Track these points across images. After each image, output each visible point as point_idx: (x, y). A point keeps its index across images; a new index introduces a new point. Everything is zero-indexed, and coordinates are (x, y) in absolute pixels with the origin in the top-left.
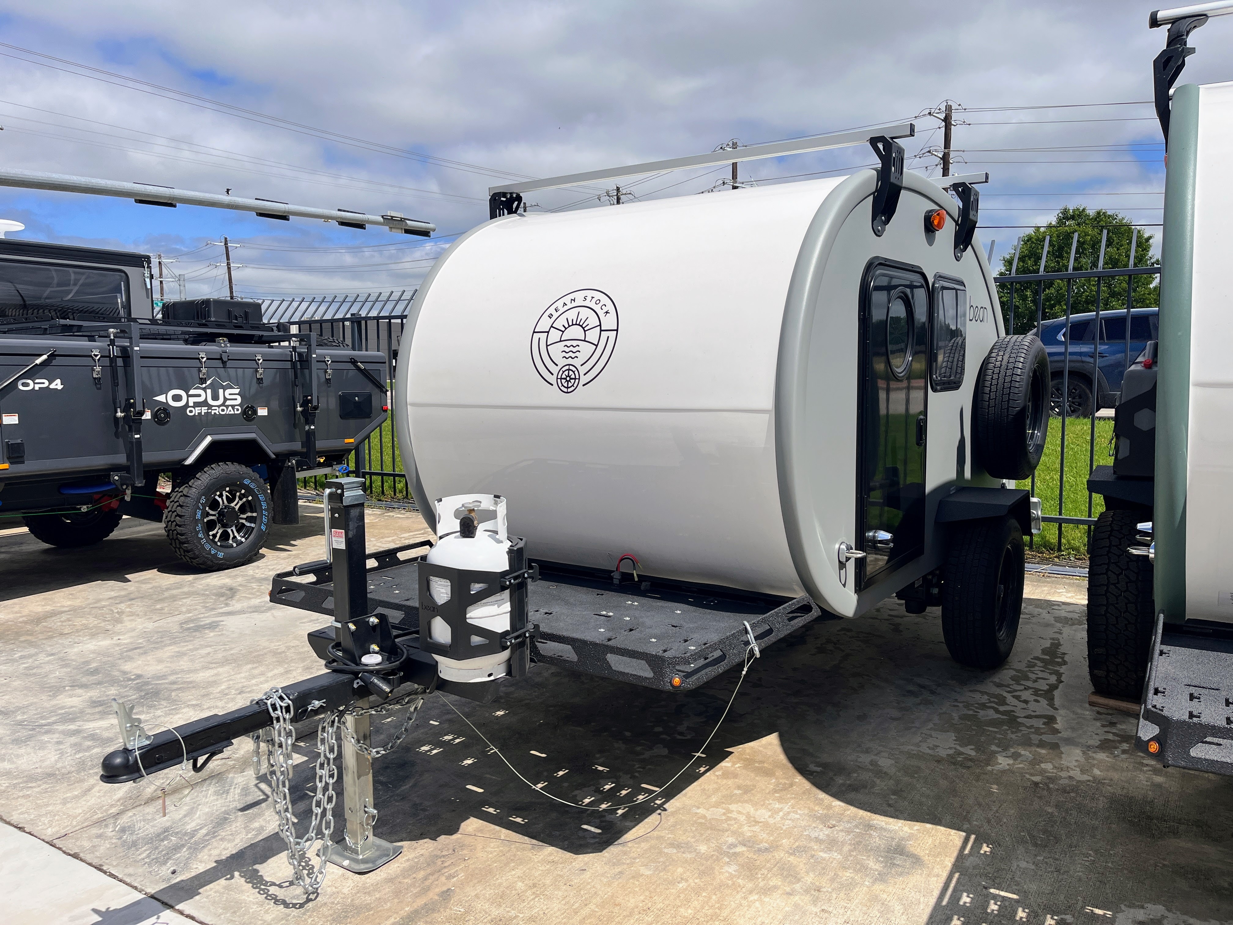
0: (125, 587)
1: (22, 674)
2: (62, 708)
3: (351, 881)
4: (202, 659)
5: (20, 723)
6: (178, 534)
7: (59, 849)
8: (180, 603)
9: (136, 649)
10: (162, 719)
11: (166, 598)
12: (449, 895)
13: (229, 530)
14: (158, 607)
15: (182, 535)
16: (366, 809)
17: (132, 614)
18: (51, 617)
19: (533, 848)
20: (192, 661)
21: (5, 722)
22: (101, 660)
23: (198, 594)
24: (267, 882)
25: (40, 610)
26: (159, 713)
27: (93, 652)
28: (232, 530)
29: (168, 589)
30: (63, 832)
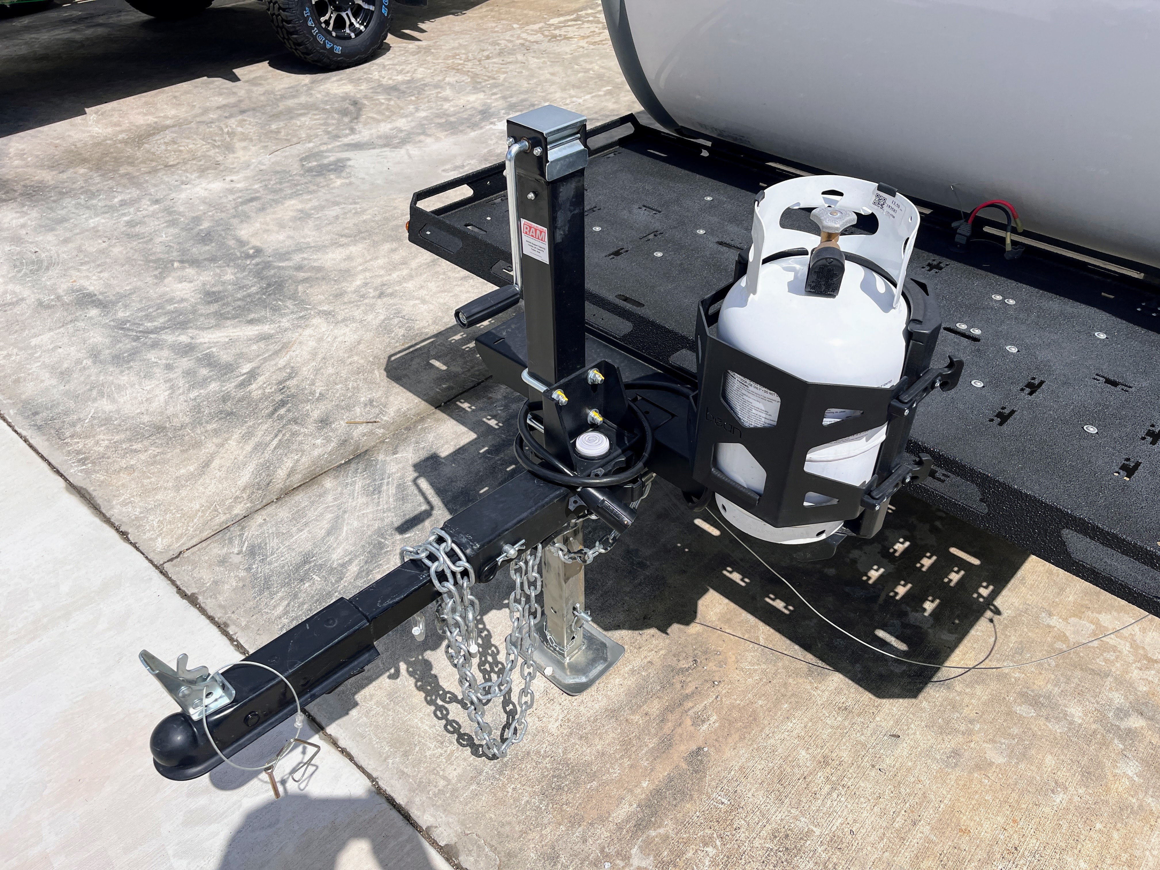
0: (235, 90)
1: (122, 233)
2: (171, 301)
3: (558, 707)
4: (330, 227)
5: (121, 325)
6: (283, 20)
7: (173, 582)
8: (298, 123)
9: (252, 200)
10: (289, 334)
11: (281, 113)
12: (701, 761)
13: (344, 15)
14: (274, 127)
15: (289, 22)
16: (575, 612)
17: (245, 138)
18: (154, 134)
19: (810, 673)
20: (318, 228)
21: (104, 322)
22: (212, 216)
23: (317, 109)
24: (446, 693)
25: (142, 122)
26: (285, 323)
27: (204, 201)
28: (347, 14)
29: (283, 97)
30: (176, 547)
